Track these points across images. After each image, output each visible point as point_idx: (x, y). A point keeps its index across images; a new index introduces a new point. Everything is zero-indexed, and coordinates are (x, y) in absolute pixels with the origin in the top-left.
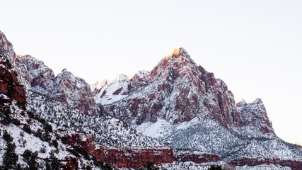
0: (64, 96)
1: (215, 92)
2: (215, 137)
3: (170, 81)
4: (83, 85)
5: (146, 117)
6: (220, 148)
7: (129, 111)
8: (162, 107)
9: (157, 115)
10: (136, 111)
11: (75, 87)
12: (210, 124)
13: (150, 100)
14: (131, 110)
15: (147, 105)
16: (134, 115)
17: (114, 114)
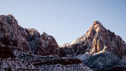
0: (41, 43)
1: (115, 41)
2: (108, 59)
3: (92, 35)
4: (51, 38)
5: (80, 52)
6: (110, 63)
7: (73, 50)
8: (87, 47)
9: (85, 51)
10: (76, 49)
11: (47, 39)
12: (107, 52)
13: (82, 44)
14: (74, 49)
15: (81, 47)
16: (76, 51)
17: (67, 51)
